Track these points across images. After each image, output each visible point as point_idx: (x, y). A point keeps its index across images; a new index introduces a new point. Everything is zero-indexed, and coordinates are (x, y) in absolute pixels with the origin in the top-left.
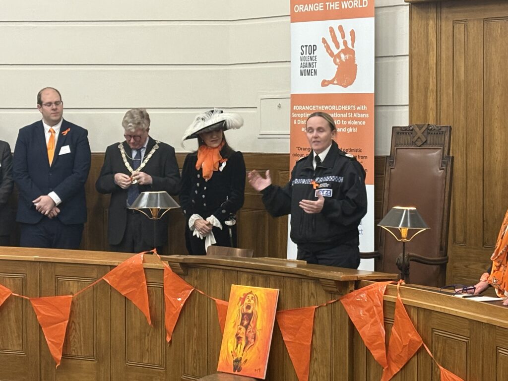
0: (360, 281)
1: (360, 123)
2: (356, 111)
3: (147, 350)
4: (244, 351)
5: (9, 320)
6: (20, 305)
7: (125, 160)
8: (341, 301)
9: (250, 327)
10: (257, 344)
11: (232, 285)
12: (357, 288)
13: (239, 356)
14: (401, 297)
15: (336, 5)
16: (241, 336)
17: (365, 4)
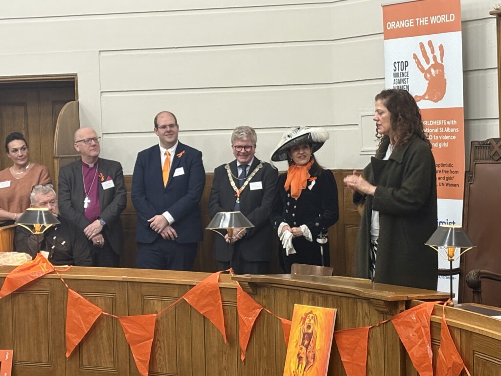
0: (410, 300)
1: (450, 138)
2: (447, 126)
3: (225, 368)
4: (304, 371)
5: (102, 338)
6: (111, 323)
7: (231, 179)
8: (392, 321)
9: (310, 347)
10: (316, 364)
11: (295, 304)
12: (407, 308)
14: (446, 317)
15: (425, 21)
16: (302, 356)
17: (453, 17)
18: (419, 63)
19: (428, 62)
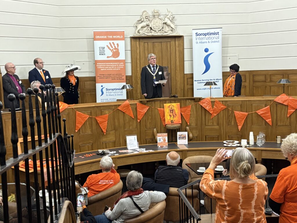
1: (121, 67)
8: (199, 103)
9: (173, 113)
11: (164, 104)
13: (172, 119)
15: (111, 37)
16: (171, 115)
17: (122, 37)
18: (109, 48)
19: (112, 47)
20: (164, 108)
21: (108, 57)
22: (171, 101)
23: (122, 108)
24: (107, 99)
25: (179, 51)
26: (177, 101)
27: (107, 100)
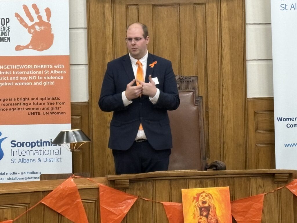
8: (287, 187)
9: (210, 216)
11: (182, 189)
18: (21, 21)
19: (31, 19)
20: (181, 201)
21: (18, 48)
22: (204, 181)
23: (54, 201)
24: (13, 173)
25: (232, 30)
26: (220, 181)
27: (14, 176)
